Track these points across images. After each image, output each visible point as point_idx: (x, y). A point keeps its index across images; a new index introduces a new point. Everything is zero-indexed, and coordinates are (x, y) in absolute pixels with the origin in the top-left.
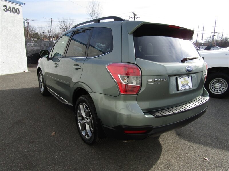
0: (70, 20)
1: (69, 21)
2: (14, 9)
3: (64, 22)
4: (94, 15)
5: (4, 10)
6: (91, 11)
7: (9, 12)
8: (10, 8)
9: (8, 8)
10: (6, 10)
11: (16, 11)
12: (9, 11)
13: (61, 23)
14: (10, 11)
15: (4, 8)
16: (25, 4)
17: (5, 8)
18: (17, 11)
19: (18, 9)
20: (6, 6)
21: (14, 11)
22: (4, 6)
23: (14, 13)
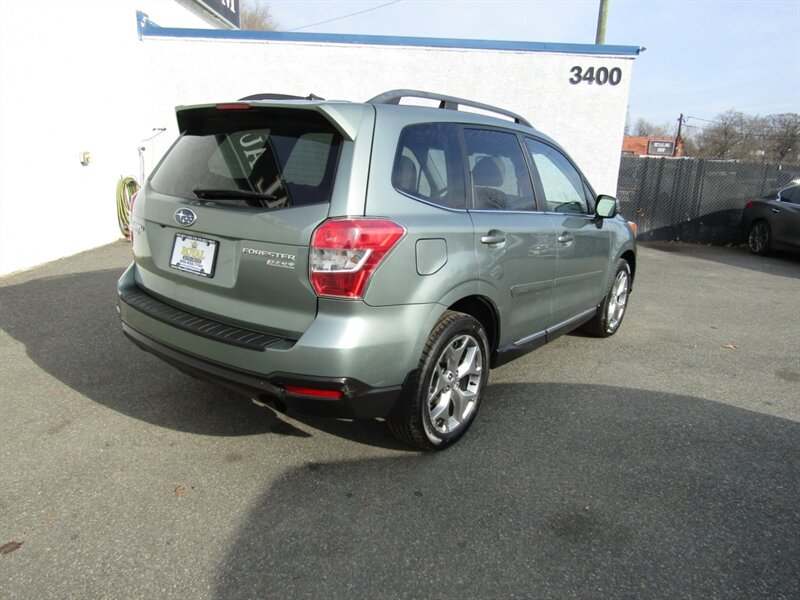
2: (602, 73)
5: (572, 81)
7: (584, 83)
8: (591, 70)
9: (582, 74)
10: (575, 79)
11: (608, 76)
12: (585, 78)
14: (590, 79)
15: (572, 75)
16: (644, 49)
17: (576, 75)
18: (612, 77)
19: (619, 70)
20: (579, 69)
21: (602, 78)
22: (573, 70)
23: (599, 82)
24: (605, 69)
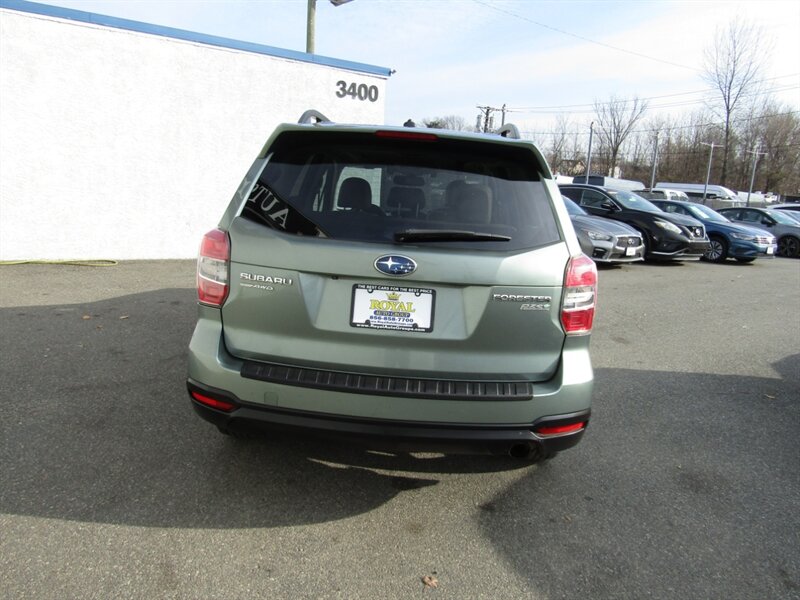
0: (636, 100)
1: (631, 104)
2: (363, 89)
3: (613, 112)
4: (729, 78)
5: (338, 93)
6: (721, 64)
7: (348, 97)
8: (353, 85)
9: (347, 89)
10: (341, 93)
11: (368, 93)
12: (349, 93)
13: (601, 114)
14: (353, 94)
15: (338, 89)
16: (394, 71)
17: (341, 89)
18: (370, 94)
19: (375, 88)
20: (344, 84)
21: (363, 94)
22: (338, 84)
23: (361, 98)
24: (364, 86)
